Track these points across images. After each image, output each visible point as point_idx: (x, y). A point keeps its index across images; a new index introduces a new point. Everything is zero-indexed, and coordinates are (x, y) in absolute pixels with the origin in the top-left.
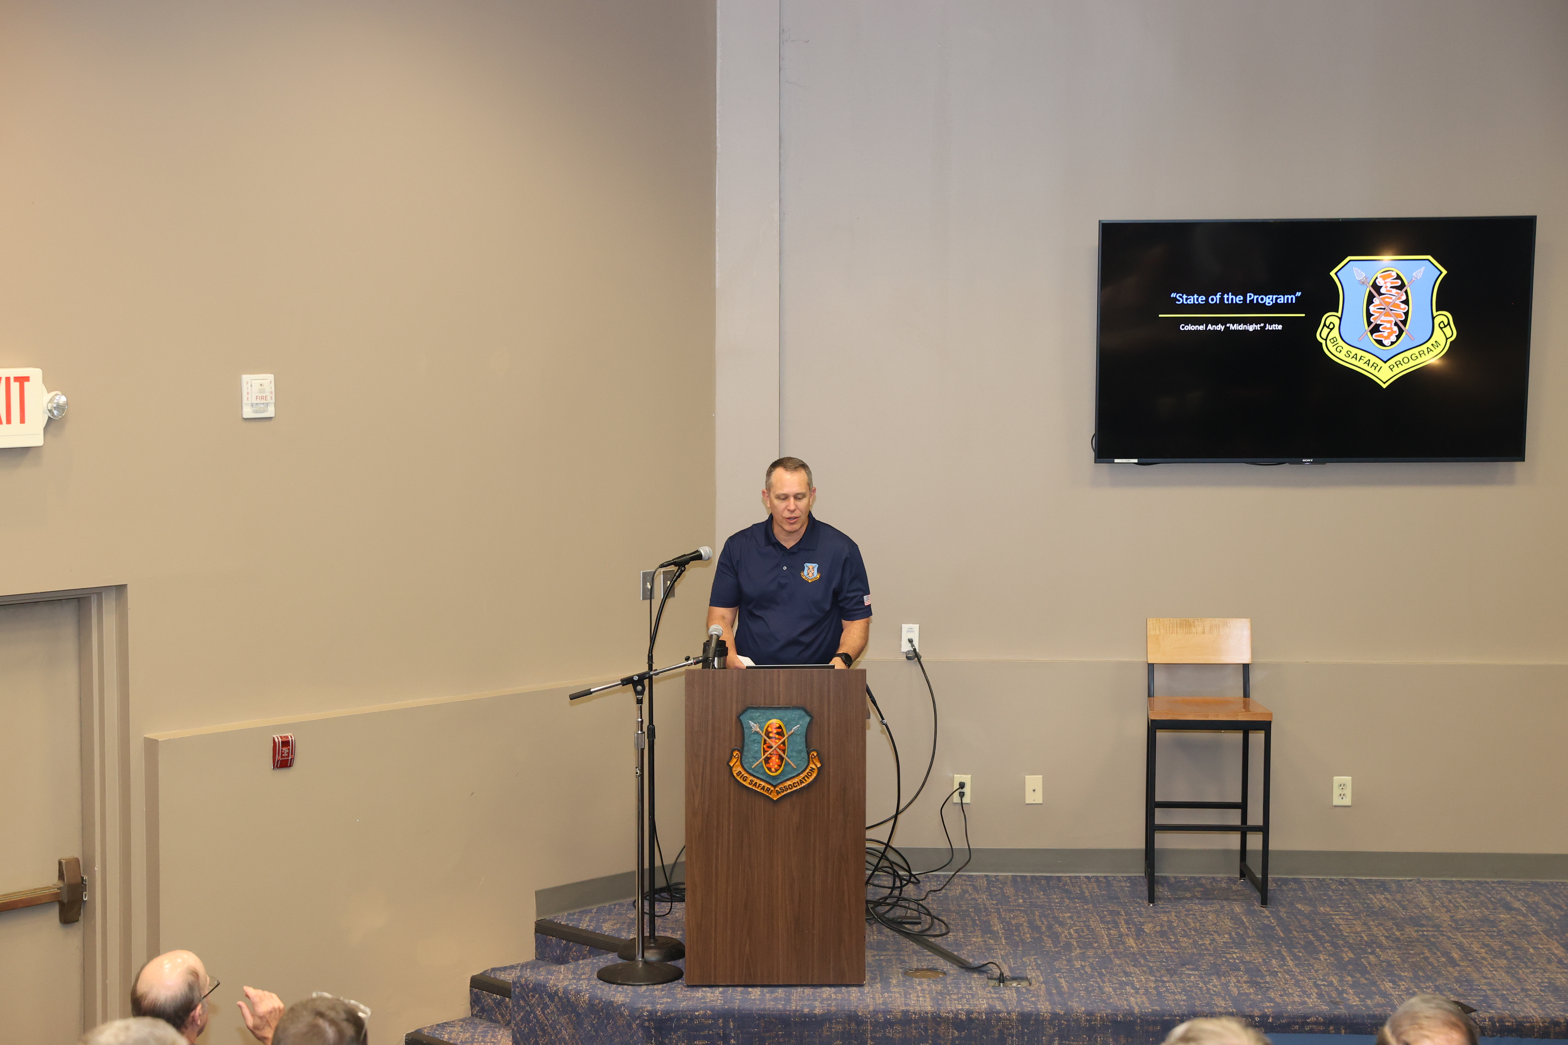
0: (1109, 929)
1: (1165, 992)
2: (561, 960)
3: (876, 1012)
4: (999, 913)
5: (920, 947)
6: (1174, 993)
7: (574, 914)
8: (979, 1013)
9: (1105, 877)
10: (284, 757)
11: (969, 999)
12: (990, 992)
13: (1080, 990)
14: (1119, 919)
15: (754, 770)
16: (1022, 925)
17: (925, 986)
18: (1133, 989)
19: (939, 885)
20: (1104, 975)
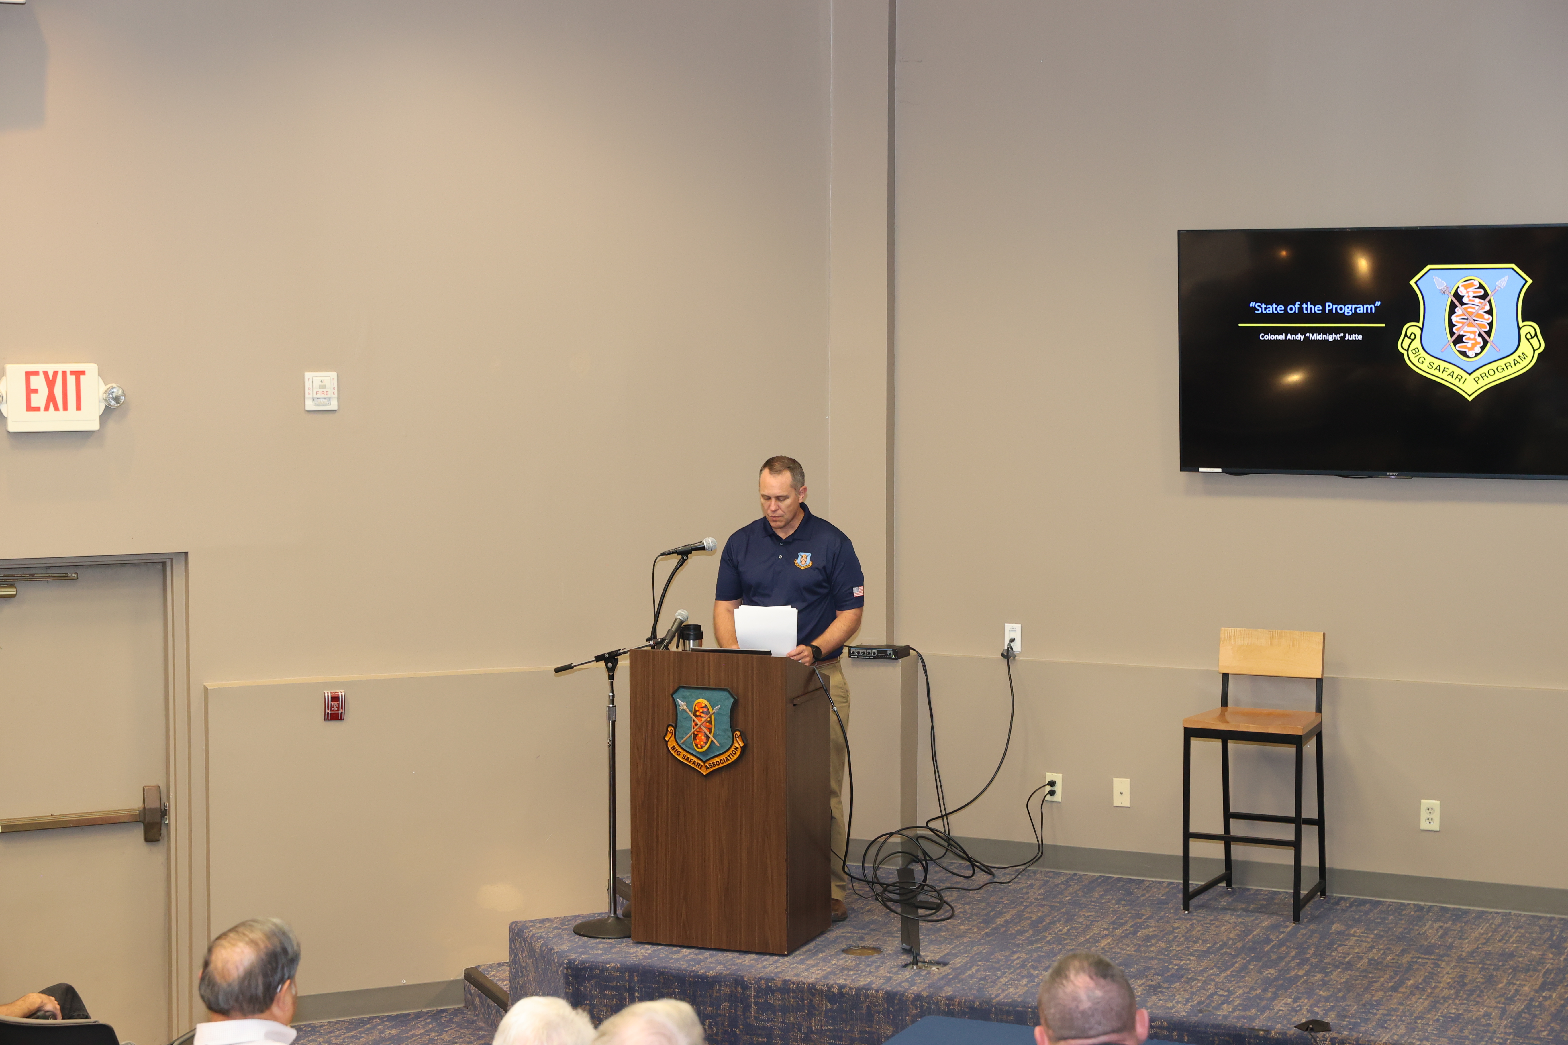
0: (1106, 929)
3: (760, 979)
4: (1027, 907)
8: (850, 988)
10: (333, 711)
11: (862, 976)
12: (890, 972)
13: (976, 978)
14: (1132, 921)
15: (685, 745)
16: (1029, 918)
17: (841, 962)
18: (1028, 981)
19: (1010, 878)
20: (1024, 967)
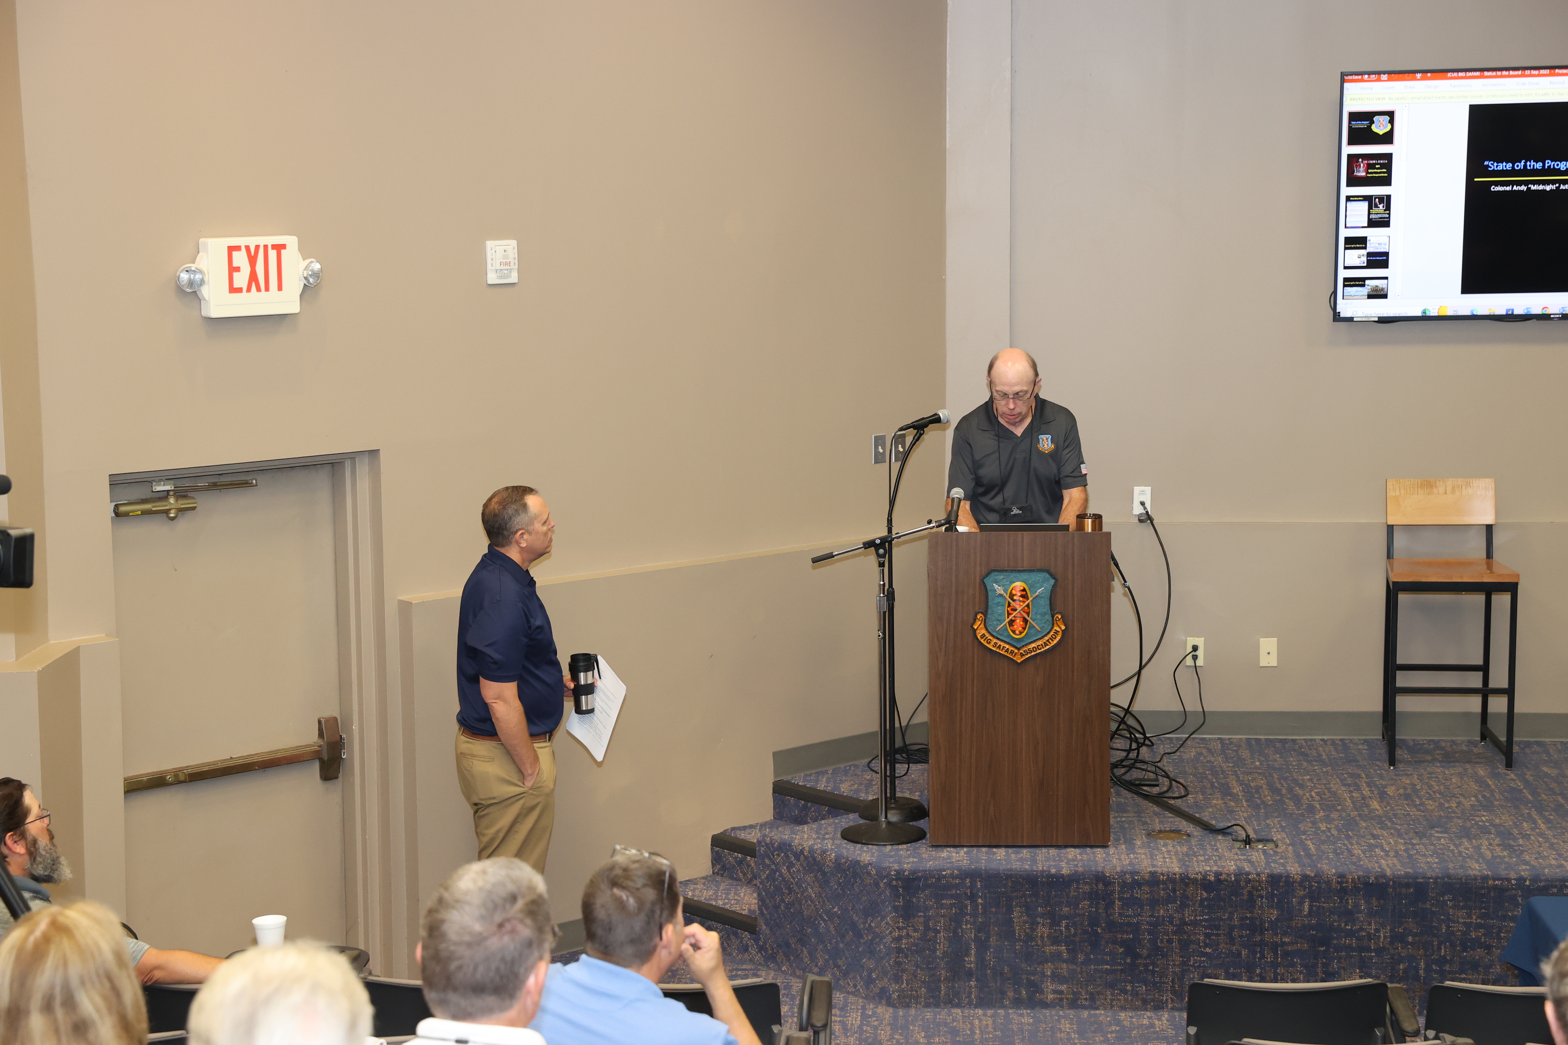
0: (1351, 792)
1: (1415, 854)
2: (800, 821)
3: (1123, 873)
4: (1237, 776)
5: (1161, 809)
6: (1425, 855)
7: (811, 775)
8: (1227, 874)
9: (1341, 740)
11: (1216, 860)
12: (1237, 854)
13: (1328, 852)
14: (1360, 781)
15: (998, 632)
16: (1261, 787)
17: (1170, 848)
18: (1382, 851)
19: (1173, 747)
20: (1351, 837)
